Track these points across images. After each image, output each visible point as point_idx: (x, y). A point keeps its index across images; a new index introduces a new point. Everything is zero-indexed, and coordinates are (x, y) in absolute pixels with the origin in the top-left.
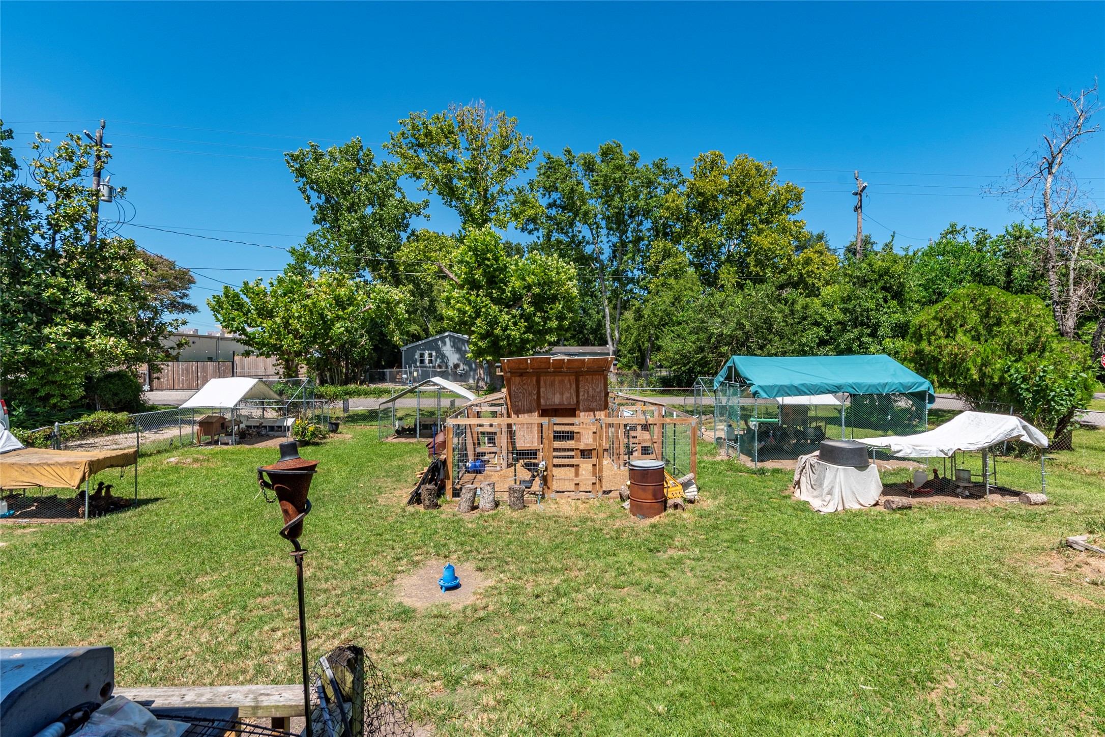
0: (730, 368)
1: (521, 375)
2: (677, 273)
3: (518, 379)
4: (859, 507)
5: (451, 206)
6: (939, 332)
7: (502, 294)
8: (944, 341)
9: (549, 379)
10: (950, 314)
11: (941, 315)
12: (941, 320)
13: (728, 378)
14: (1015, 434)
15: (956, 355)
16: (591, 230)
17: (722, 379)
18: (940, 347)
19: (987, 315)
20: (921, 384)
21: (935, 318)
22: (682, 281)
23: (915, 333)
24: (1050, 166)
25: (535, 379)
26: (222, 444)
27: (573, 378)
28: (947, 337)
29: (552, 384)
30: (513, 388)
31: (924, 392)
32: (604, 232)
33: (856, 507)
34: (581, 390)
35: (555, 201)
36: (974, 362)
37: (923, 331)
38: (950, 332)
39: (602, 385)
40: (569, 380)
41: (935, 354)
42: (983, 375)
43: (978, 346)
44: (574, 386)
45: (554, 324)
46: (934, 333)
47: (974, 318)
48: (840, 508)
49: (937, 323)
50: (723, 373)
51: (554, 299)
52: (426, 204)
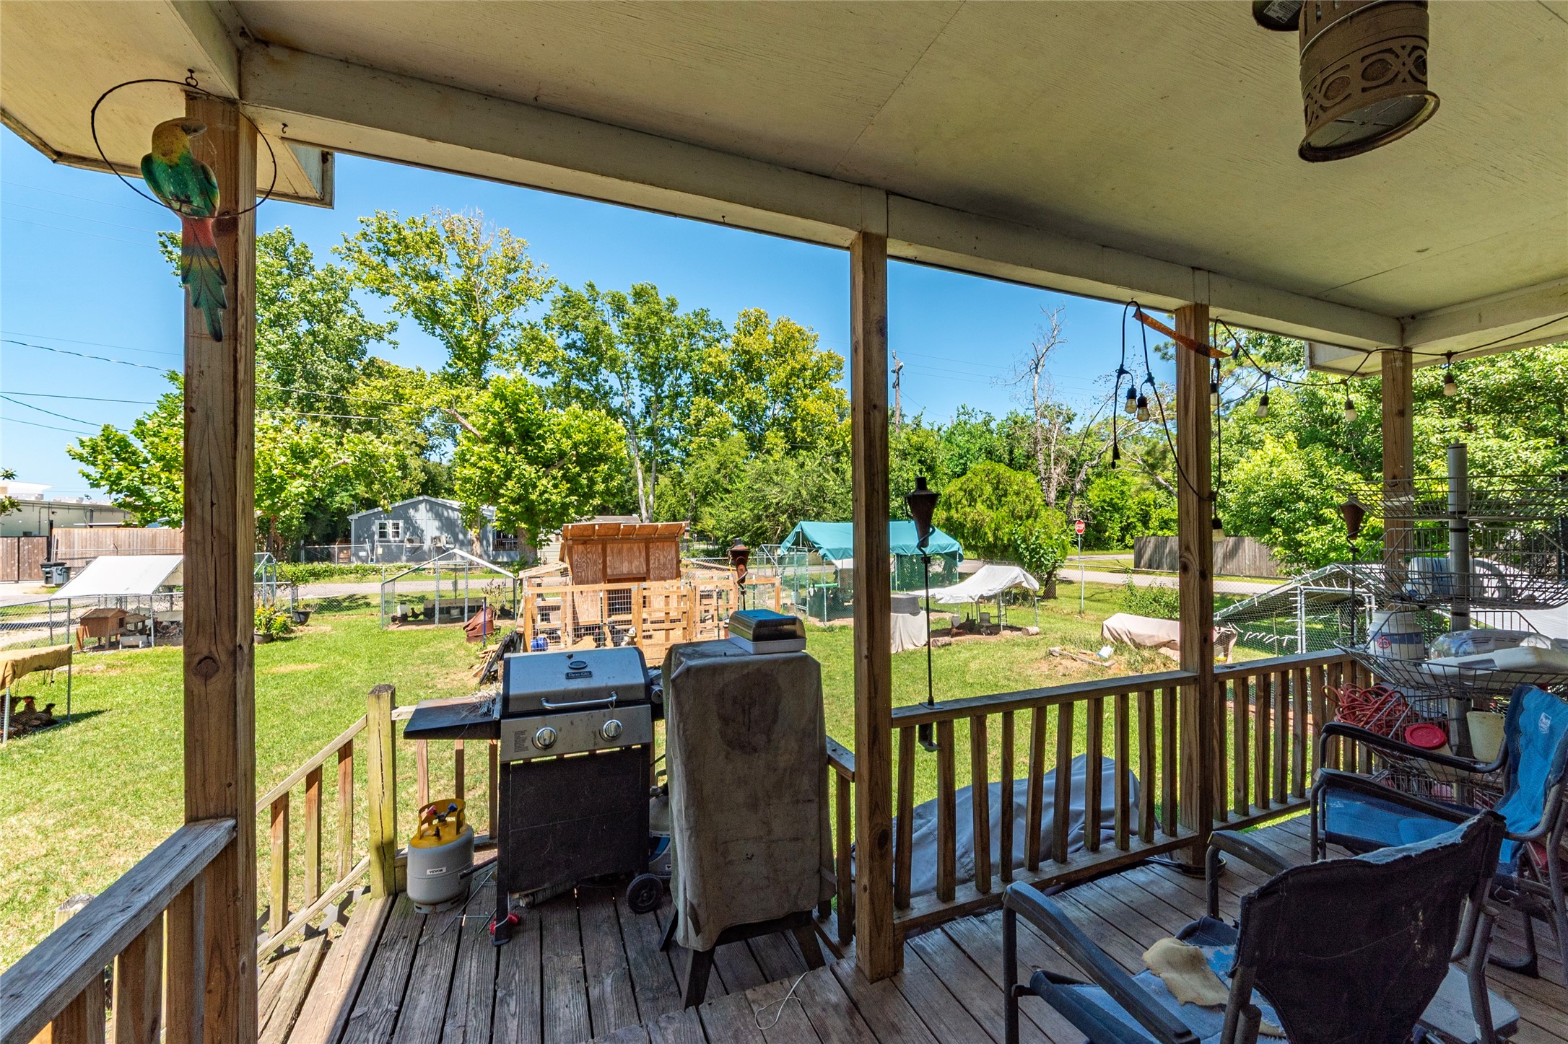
0: (798, 533)
1: (585, 543)
2: (722, 434)
3: (581, 547)
4: (913, 647)
5: (433, 334)
6: (964, 502)
7: (540, 452)
8: (967, 509)
9: (616, 546)
10: (972, 486)
11: (965, 486)
12: (965, 491)
13: (796, 543)
14: (1017, 581)
15: (977, 521)
16: (621, 379)
17: (789, 545)
18: (965, 514)
19: (997, 488)
20: (953, 545)
21: (961, 489)
22: (727, 444)
23: (946, 502)
24: (1037, 368)
25: (600, 546)
26: (124, 647)
27: (642, 545)
28: (970, 505)
29: (620, 552)
30: (575, 557)
31: (956, 552)
32: (635, 383)
33: (912, 647)
34: (652, 558)
35: (575, 342)
36: (990, 527)
37: (952, 500)
38: (972, 501)
39: (673, 552)
40: (639, 548)
41: (961, 520)
42: (996, 538)
43: (993, 515)
44: (644, 554)
45: (600, 487)
46: (960, 502)
47: (988, 489)
48: (900, 650)
49: (962, 493)
50: (791, 538)
51: (603, 458)
52: (393, 328)
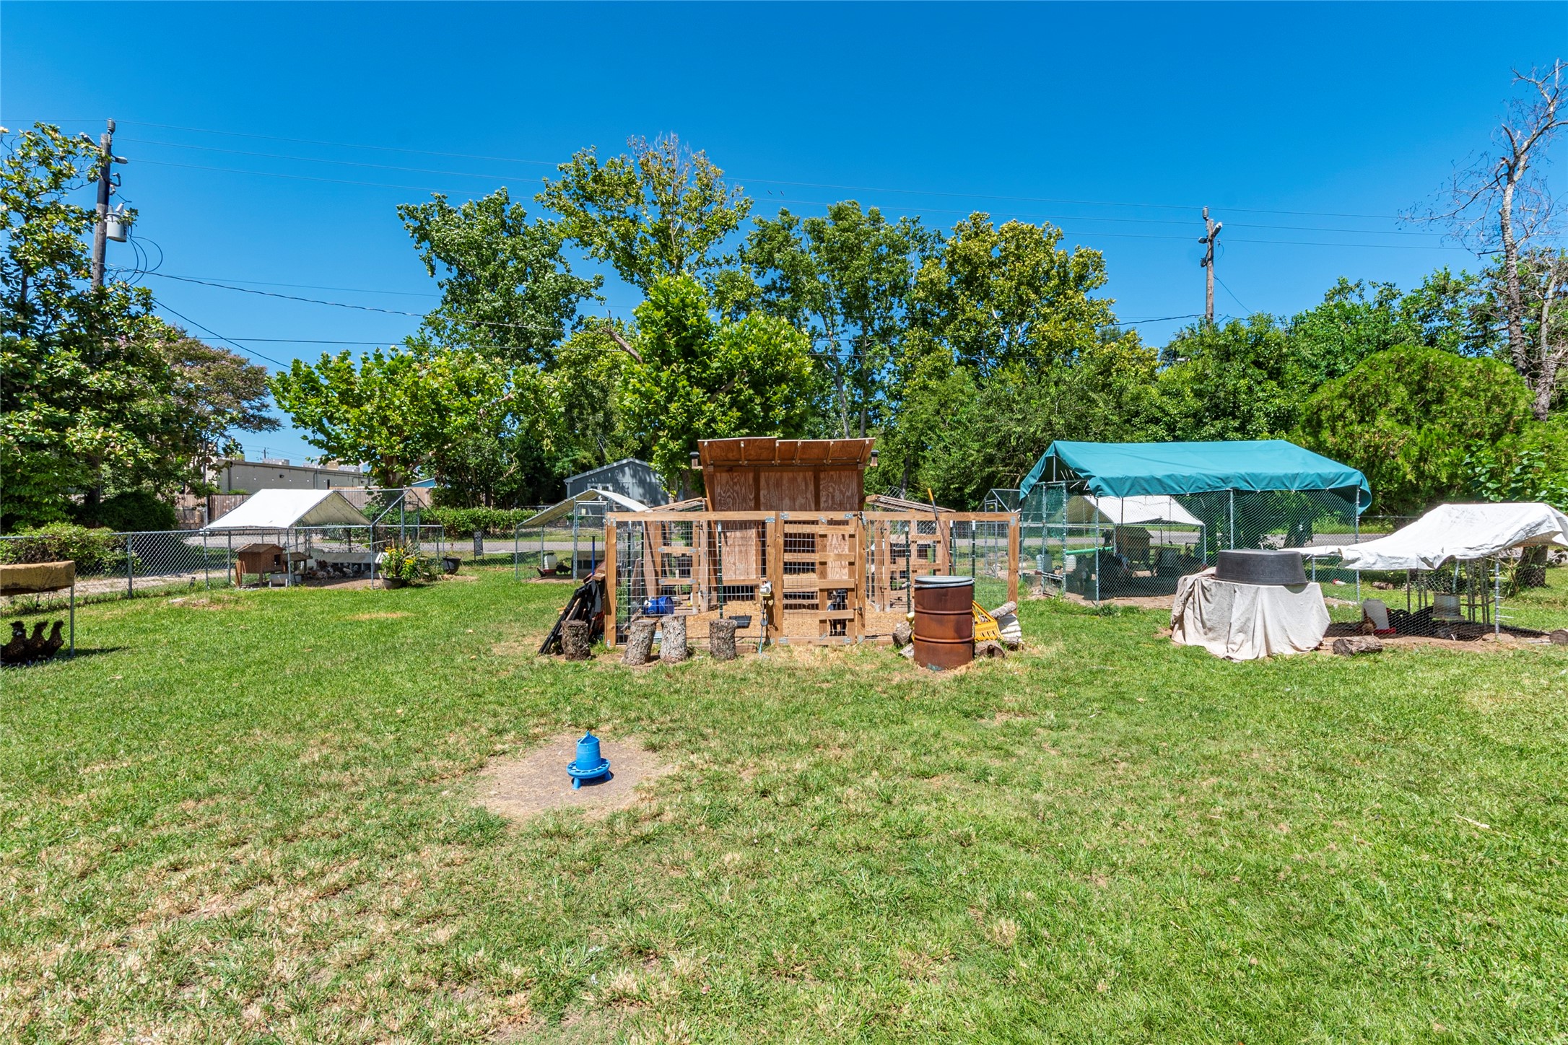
0: (1049, 460)
1: (730, 470)
2: (941, 374)
3: (725, 476)
4: (1294, 651)
5: (633, 282)
6: (1350, 415)
8: (1358, 428)
9: (773, 476)
10: (1365, 387)
11: (1350, 390)
12: (1352, 398)
13: (1046, 477)
14: (1543, 530)
15: (1377, 447)
17: (1033, 481)
18: (1351, 435)
19: (1422, 389)
20: (1349, 476)
21: (1340, 396)
22: (949, 382)
23: (1309, 421)
24: (1512, 169)
25: (751, 475)
26: (274, 585)
27: (810, 475)
28: (1362, 421)
29: (778, 484)
30: (718, 490)
31: (1354, 488)
33: (1289, 652)
34: (823, 494)
36: (1407, 456)
37: (1324, 415)
38: (1367, 415)
39: (854, 485)
40: (805, 478)
41: (1345, 446)
42: (1421, 475)
43: (1411, 432)
44: (812, 487)
46: (1342, 416)
47: (1400, 393)
49: (1345, 402)
50: (1037, 469)
